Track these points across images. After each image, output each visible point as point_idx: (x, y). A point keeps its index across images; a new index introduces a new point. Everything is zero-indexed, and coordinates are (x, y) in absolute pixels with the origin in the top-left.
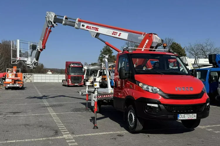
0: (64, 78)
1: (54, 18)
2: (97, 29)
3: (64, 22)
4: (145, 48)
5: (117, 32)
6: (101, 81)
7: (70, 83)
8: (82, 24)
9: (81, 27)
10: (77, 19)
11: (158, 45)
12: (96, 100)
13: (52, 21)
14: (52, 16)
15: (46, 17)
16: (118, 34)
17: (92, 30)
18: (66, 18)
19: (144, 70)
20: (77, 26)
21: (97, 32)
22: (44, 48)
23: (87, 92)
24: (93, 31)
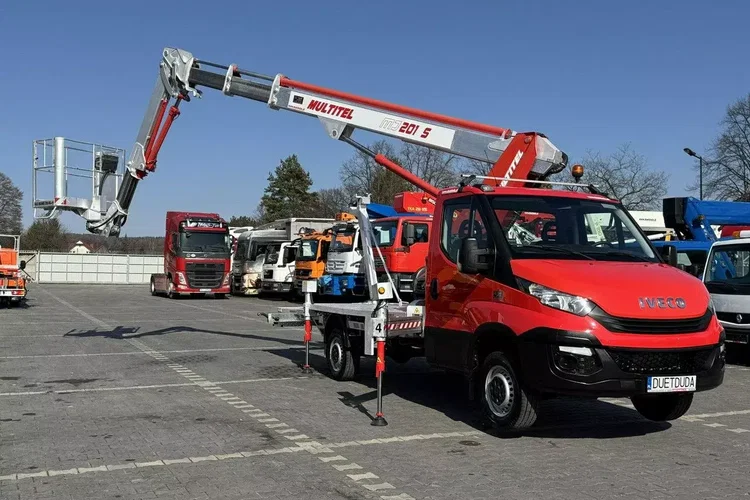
0: (161, 271)
1: (192, 70)
2: (347, 113)
3: (227, 86)
4: (511, 177)
5: (416, 123)
6: (290, 280)
7: (182, 287)
8: (293, 94)
9: (291, 103)
10: (277, 79)
11: (555, 169)
12: (381, 336)
13: (185, 79)
14: (183, 64)
15: (161, 67)
16: (420, 131)
17: (329, 116)
18: (236, 74)
20: (275, 100)
21: (346, 121)
22: (152, 170)
23: (307, 314)
24: (334, 117)
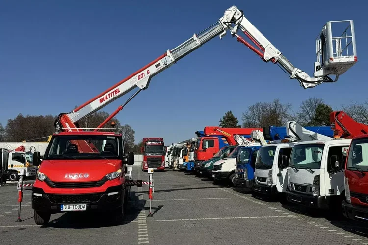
7: (146, 167)
19: (58, 155)
